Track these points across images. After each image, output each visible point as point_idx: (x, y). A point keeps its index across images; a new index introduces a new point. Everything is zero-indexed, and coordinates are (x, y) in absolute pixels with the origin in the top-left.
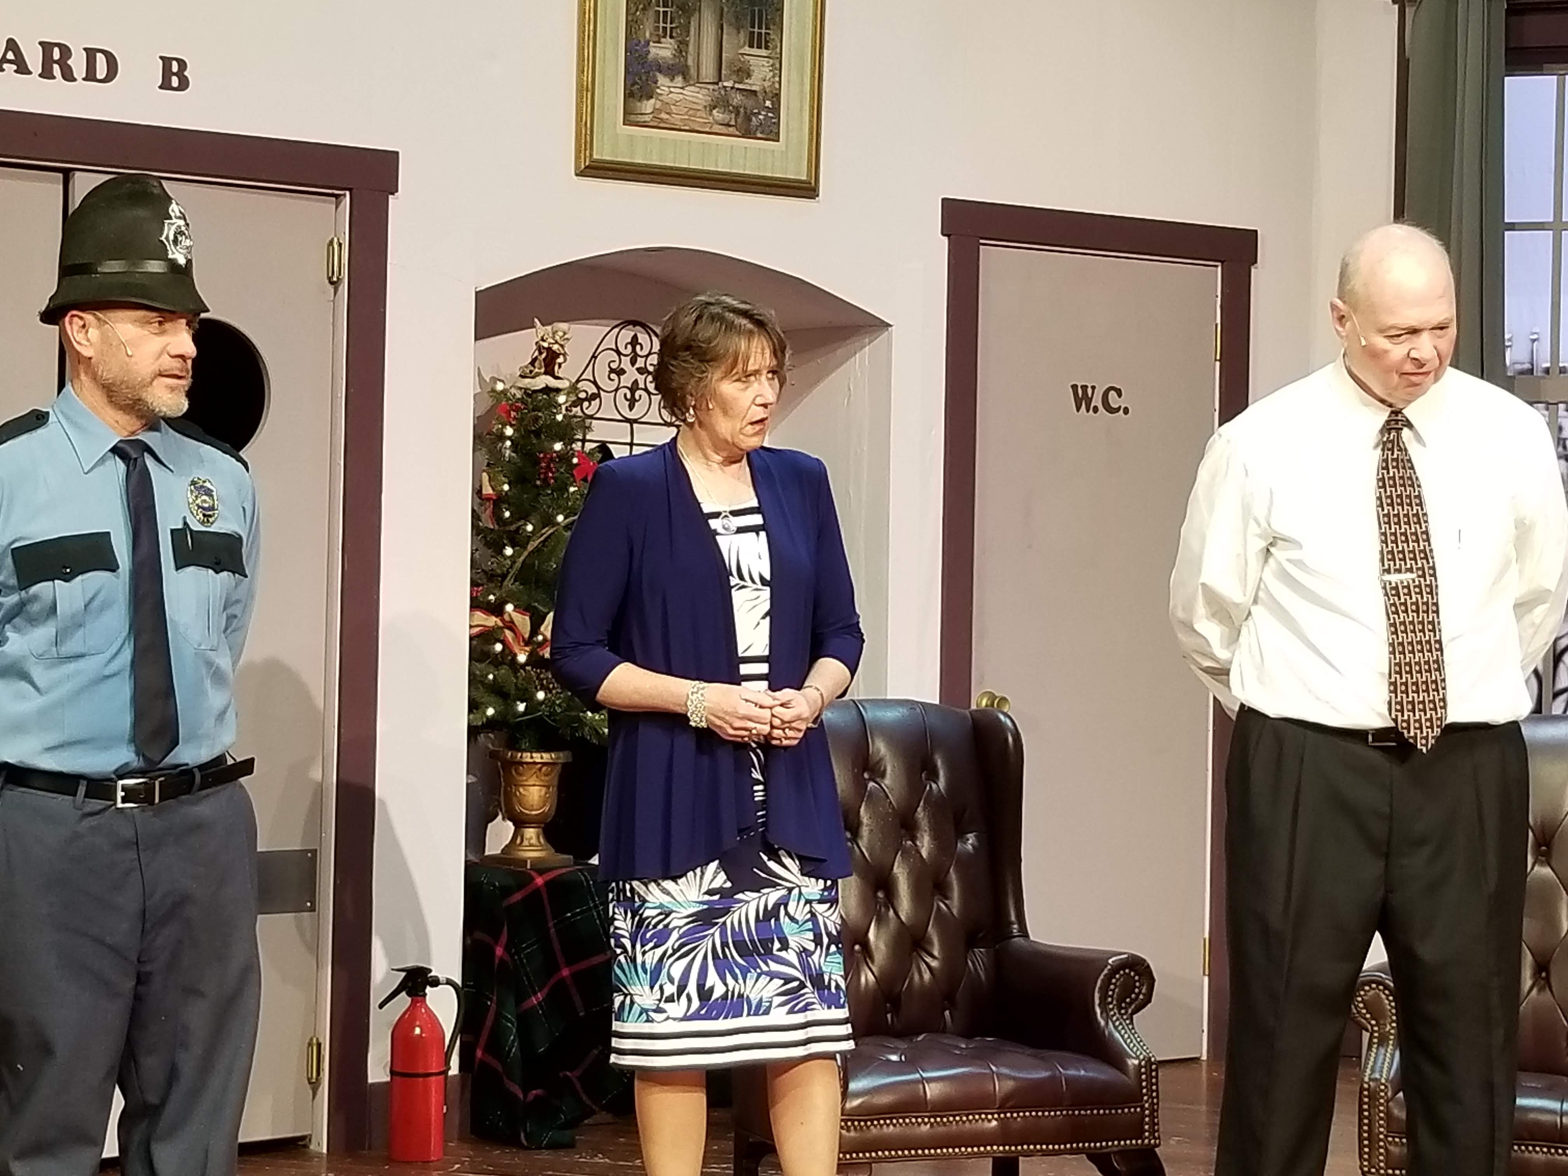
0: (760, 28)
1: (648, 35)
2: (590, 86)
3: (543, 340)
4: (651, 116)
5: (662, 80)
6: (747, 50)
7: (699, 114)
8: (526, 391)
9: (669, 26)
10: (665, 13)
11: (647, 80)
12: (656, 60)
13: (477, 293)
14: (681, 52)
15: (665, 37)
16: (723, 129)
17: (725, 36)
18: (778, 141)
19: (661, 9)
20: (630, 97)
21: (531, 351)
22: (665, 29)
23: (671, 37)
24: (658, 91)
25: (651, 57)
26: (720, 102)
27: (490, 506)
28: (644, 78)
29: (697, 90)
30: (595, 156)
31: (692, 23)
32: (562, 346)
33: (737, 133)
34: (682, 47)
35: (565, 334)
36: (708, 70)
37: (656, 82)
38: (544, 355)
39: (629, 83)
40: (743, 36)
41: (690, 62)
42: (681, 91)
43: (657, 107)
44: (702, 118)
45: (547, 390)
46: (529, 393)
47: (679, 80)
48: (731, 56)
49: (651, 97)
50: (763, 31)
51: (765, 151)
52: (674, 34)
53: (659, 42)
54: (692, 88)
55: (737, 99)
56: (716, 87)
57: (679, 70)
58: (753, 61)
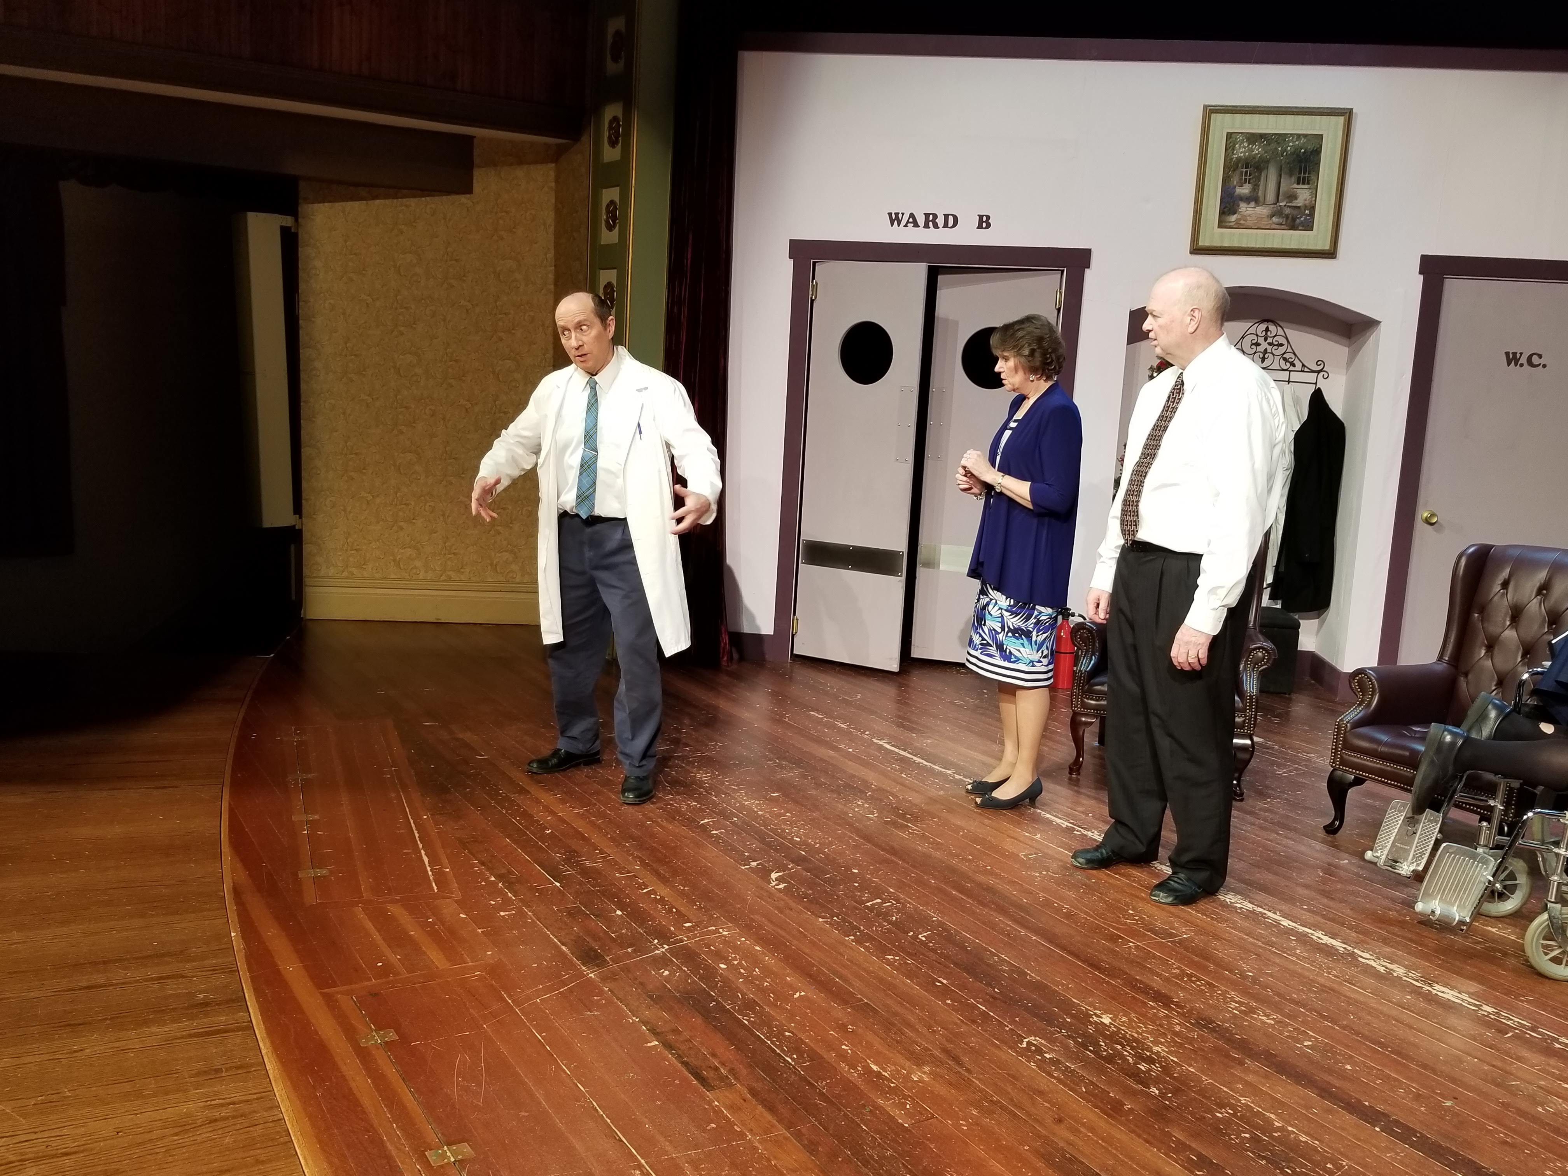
0: (1305, 174)
1: (1235, 183)
2: (1199, 211)
4: (1235, 223)
5: (1242, 205)
6: (1295, 186)
7: (1263, 219)
9: (1248, 178)
10: (1247, 172)
12: (1239, 195)
13: (1130, 311)
14: (1254, 190)
15: (1245, 183)
16: (1278, 227)
17: (1282, 180)
18: (1313, 230)
19: (1244, 170)
20: (1222, 214)
22: (1245, 179)
23: (1249, 183)
24: (1241, 210)
25: (1236, 193)
26: (1278, 213)
28: (1232, 204)
29: (1263, 208)
30: (1203, 244)
31: (1263, 176)
33: (1288, 228)
34: (1256, 187)
36: (1271, 197)
37: (1239, 206)
39: (1223, 207)
40: (1293, 179)
41: (1260, 194)
42: (1253, 209)
43: (1239, 218)
44: (1265, 222)
47: (1253, 204)
48: (1286, 189)
49: (1235, 213)
50: (1307, 175)
51: (1306, 236)
52: (1251, 182)
53: (1242, 186)
54: (1260, 207)
55: (1287, 211)
56: (1275, 206)
57: (1254, 199)
58: (1299, 191)
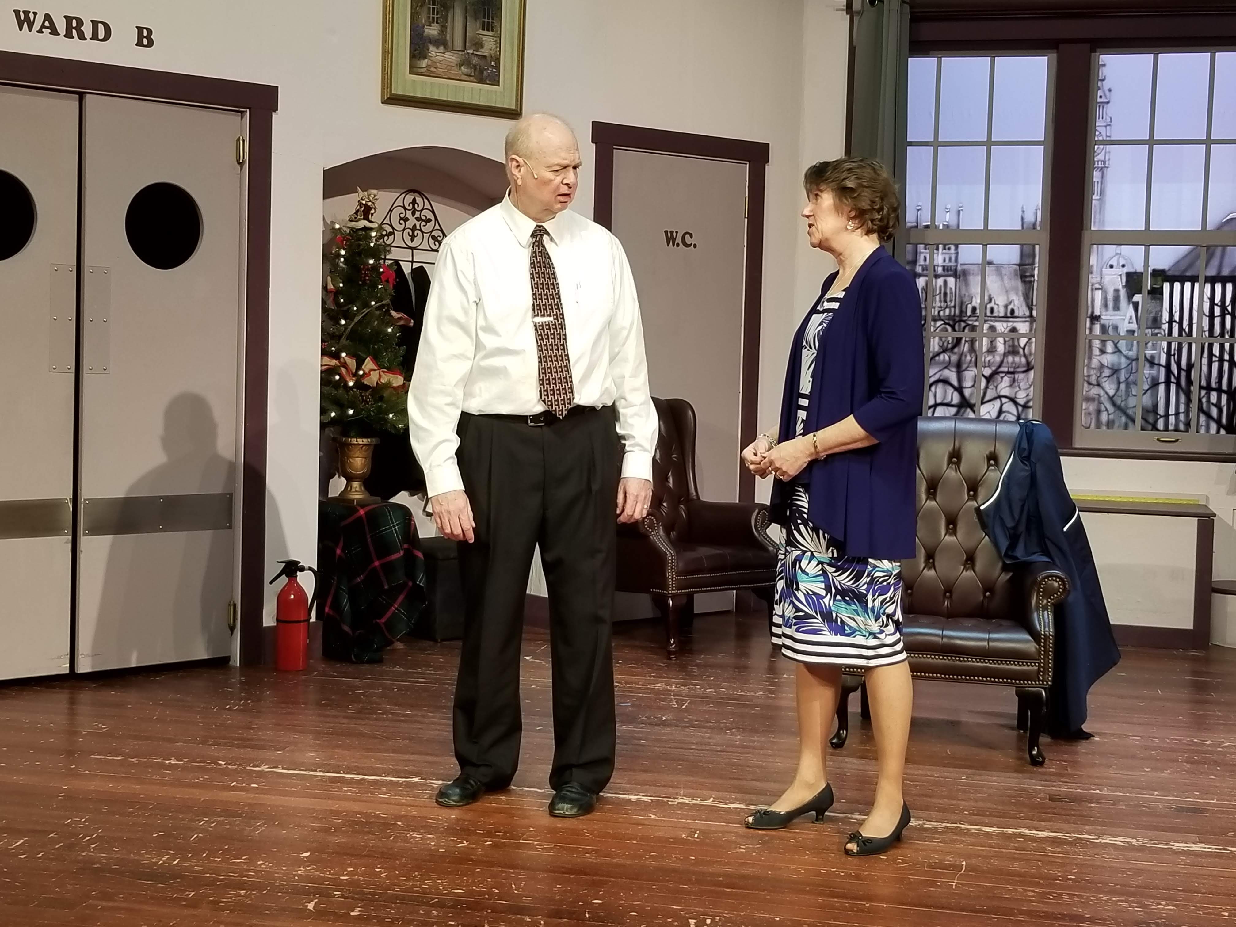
0: (488, 19)
1: (423, 21)
2: (390, 51)
3: (362, 199)
4: (425, 69)
5: (432, 48)
6: (481, 31)
7: (453, 68)
8: (352, 229)
9: (435, 16)
10: (434, 9)
11: (423, 48)
12: (428, 36)
13: (324, 171)
14: (443, 32)
15: (433, 23)
16: (467, 78)
17: (468, 23)
18: (499, 86)
19: (431, 6)
20: (413, 58)
21: (355, 206)
22: (433, 18)
23: (437, 23)
24: (430, 54)
25: (425, 34)
26: (466, 62)
27: (332, 296)
28: (421, 46)
29: (452, 54)
30: (393, 92)
31: (449, 15)
32: (373, 203)
33: (475, 80)
34: (443, 29)
35: (375, 196)
36: (458, 42)
37: (428, 50)
38: (363, 209)
39: (412, 50)
40: (479, 24)
41: (448, 38)
42: (443, 55)
43: (429, 64)
44: (455, 71)
45: (365, 229)
46: (354, 231)
47: (442, 49)
48: (471, 35)
49: (425, 58)
50: (490, 21)
51: (492, 91)
52: (439, 21)
53: (430, 26)
54: (449, 53)
55: (475, 60)
56: (463, 53)
57: (441, 42)
58: (484, 38)
